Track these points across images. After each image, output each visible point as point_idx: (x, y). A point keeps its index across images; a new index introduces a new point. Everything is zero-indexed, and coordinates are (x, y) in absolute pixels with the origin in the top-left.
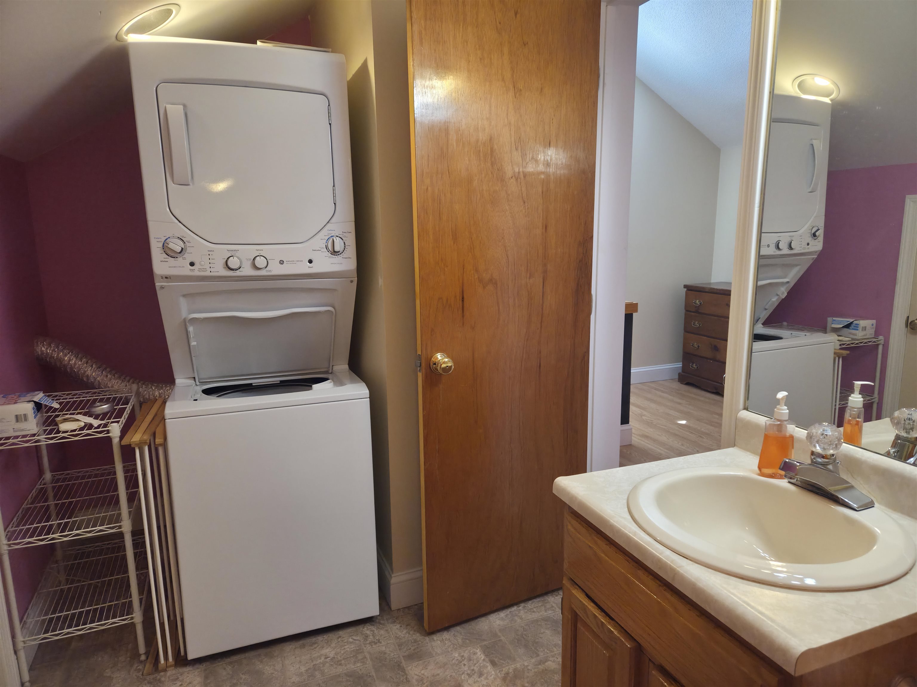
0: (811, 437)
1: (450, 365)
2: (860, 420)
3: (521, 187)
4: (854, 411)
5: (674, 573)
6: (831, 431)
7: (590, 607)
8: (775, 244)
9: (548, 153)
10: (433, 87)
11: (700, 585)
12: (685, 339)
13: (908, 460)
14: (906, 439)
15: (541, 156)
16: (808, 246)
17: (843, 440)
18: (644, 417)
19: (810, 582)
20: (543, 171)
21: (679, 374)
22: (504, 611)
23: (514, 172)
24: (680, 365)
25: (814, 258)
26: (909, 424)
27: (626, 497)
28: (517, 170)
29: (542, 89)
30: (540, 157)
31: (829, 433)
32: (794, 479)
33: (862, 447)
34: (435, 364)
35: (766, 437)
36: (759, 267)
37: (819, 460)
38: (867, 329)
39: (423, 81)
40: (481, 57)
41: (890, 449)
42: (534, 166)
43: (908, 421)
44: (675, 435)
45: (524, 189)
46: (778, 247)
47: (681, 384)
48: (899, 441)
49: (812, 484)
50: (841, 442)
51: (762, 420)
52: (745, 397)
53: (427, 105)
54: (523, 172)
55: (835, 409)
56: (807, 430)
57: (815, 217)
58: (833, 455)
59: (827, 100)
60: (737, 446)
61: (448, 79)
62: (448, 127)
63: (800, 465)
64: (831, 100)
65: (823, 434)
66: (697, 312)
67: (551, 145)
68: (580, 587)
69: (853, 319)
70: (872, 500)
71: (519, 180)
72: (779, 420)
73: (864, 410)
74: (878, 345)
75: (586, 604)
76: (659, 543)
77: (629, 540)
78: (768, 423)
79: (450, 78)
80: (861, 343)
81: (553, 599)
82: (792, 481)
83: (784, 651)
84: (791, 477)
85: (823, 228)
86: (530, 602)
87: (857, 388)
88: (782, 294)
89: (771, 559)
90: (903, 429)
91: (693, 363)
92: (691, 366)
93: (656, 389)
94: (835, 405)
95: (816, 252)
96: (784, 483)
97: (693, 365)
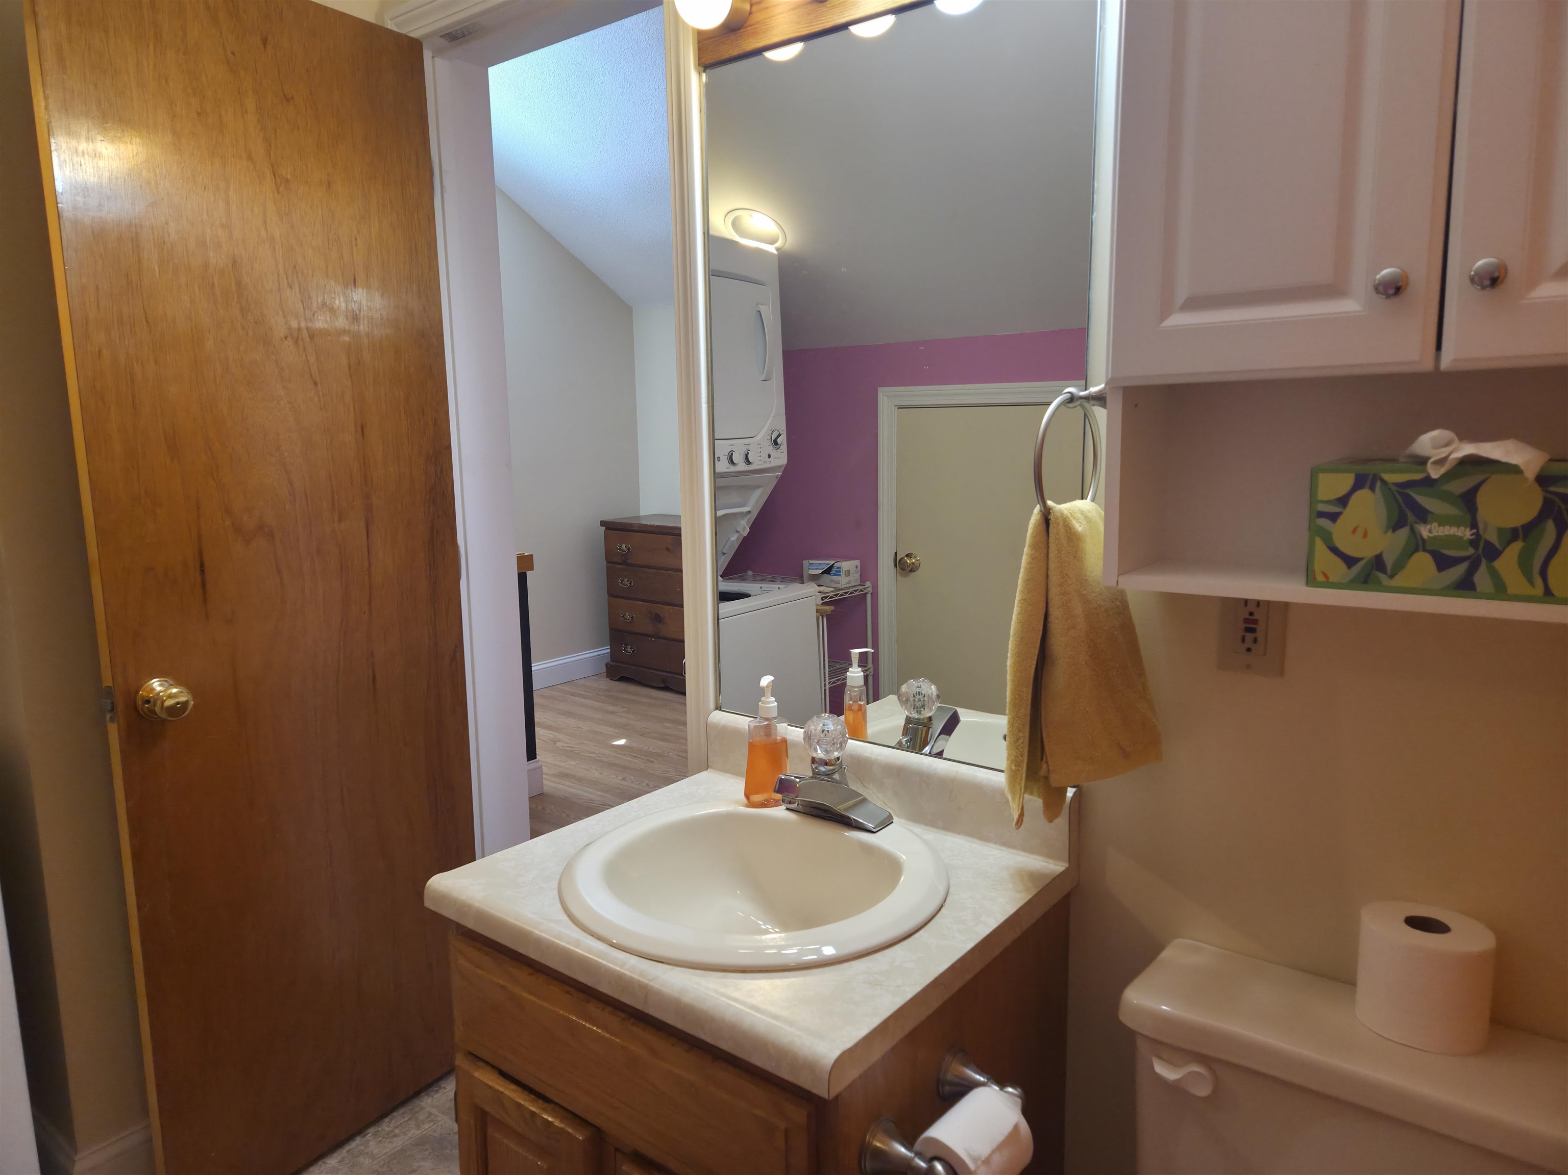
0: (810, 738)
1: (183, 699)
2: (862, 703)
3: (306, 357)
4: (855, 692)
5: (646, 990)
6: (833, 725)
7: (507, 1092)
8: (727, 457)
9: (353, 298)
10: (96, 155)
11: (687, 999)
12: (611, 606)
13: (922, 750)
14: (918, 722)
15: (340, 303)
16: (770, 459)
17: (849, 736)
18: (559, 744)
19: (829, 951)
20: (347, 328)
21: (607, 665)
22: (335, 1155)
23: (290, 328)
24: (606, 650)
25: (778, 475)
26: (919, 700)
27: (556, 886)
28: (294, 324)
29: (329, 183)
30: (337, 303)
31: (831, 727)
32: (794, 803)
33: (869, 740)
34: (148, 702)
35: (752, 746)
36: (717, 490)
37: (822, 769)
38: (851, 574)
39: (71, 140)
40: (199, 110)
41: (901, 738)
42: (328, 319)
43: (918, 697)
44: (611, 765)
45: (312, 359)
46: (731, 461)
47: (611, 680)
48: (911, 725)
49: (816, 805)
50: (846, 739)
51: (743, 722)
52: (716, 690)
53: (87, 189)
54: (307, 329)
55: (825, 690)
56: (803, 728)
57: (773, 417)
58: (838, 759)
59: (772, 249)
60: (712, 768)
61: (129, 143)
62: (137, 234)
63: (800, 781)
64: (778, 249)
65: (823, 731)
66: (624, 563)
67: (357, 285)
68: (487, 1063)
69: (833, 560)
70: (889, 813)
71: (300, 343)
72: (766, 719)
73: (865, 689)
74: (866, 594)
75: (501, 1089)
76: (619, 949)
77: (567, 955)
78: (752, 725)
79: (134, 143)
80: (846, 593)
81: (430, 1100)
82: (792, 806)
83: (810, 1066)
84: (790, 801)
85: (785, 432)
86: (387, 1120)
87: (855, 658)
88: (743, 530)
89: (775, 931)
90: (914, 709)
91: (626, 645)
92: (625, 650)
93: (573, 694)
94: (825, 685)
95: (780, 467)
96: (780, 812)
97: (626, 648)
